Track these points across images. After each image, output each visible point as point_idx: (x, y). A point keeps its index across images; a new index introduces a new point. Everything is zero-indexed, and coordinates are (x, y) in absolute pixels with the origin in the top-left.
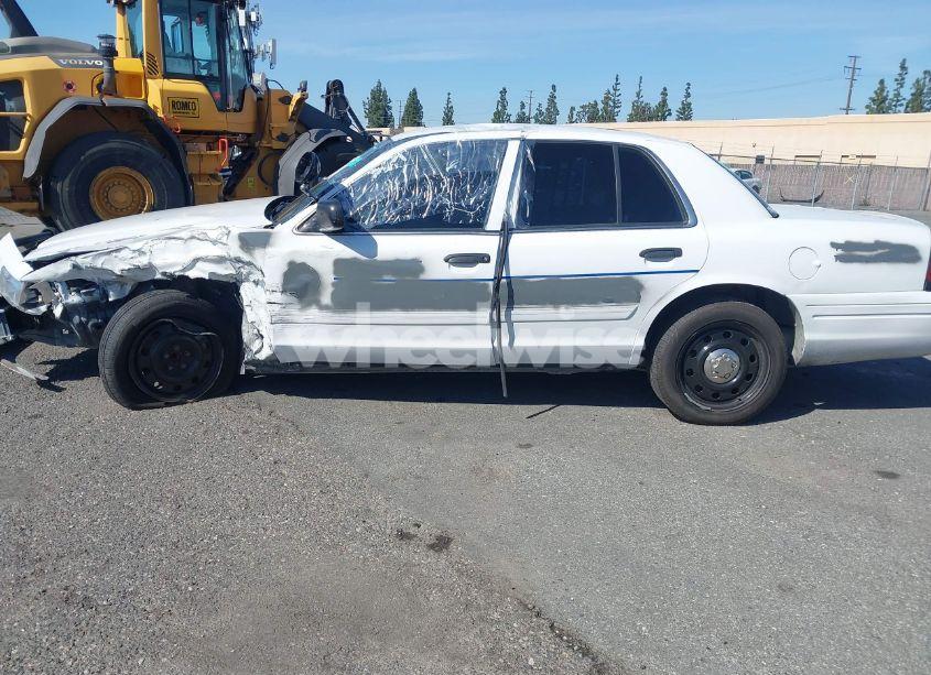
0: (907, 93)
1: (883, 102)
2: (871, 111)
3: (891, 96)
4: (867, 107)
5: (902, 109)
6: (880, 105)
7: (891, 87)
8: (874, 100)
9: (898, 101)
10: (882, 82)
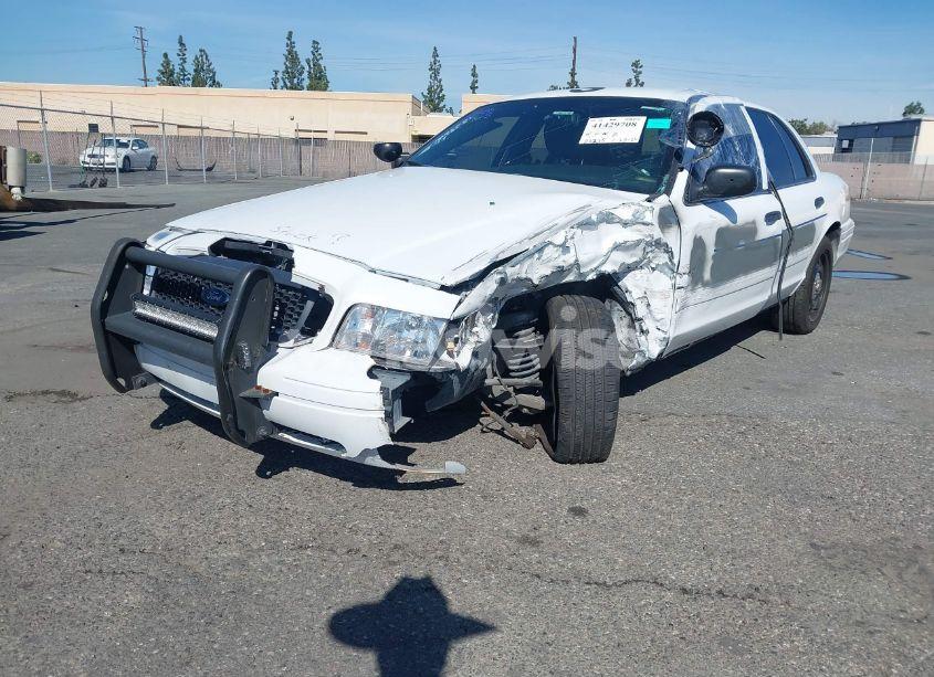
0: (190, 68)
1: (172, 75)
2: (163, 83)
3: (177, 70)
4: (158, 79)
5: (190, 82)
6: (169, 77)
7: (175, 61)
8: (163, 73)
9: (185, 75)
10: (166, 55)
